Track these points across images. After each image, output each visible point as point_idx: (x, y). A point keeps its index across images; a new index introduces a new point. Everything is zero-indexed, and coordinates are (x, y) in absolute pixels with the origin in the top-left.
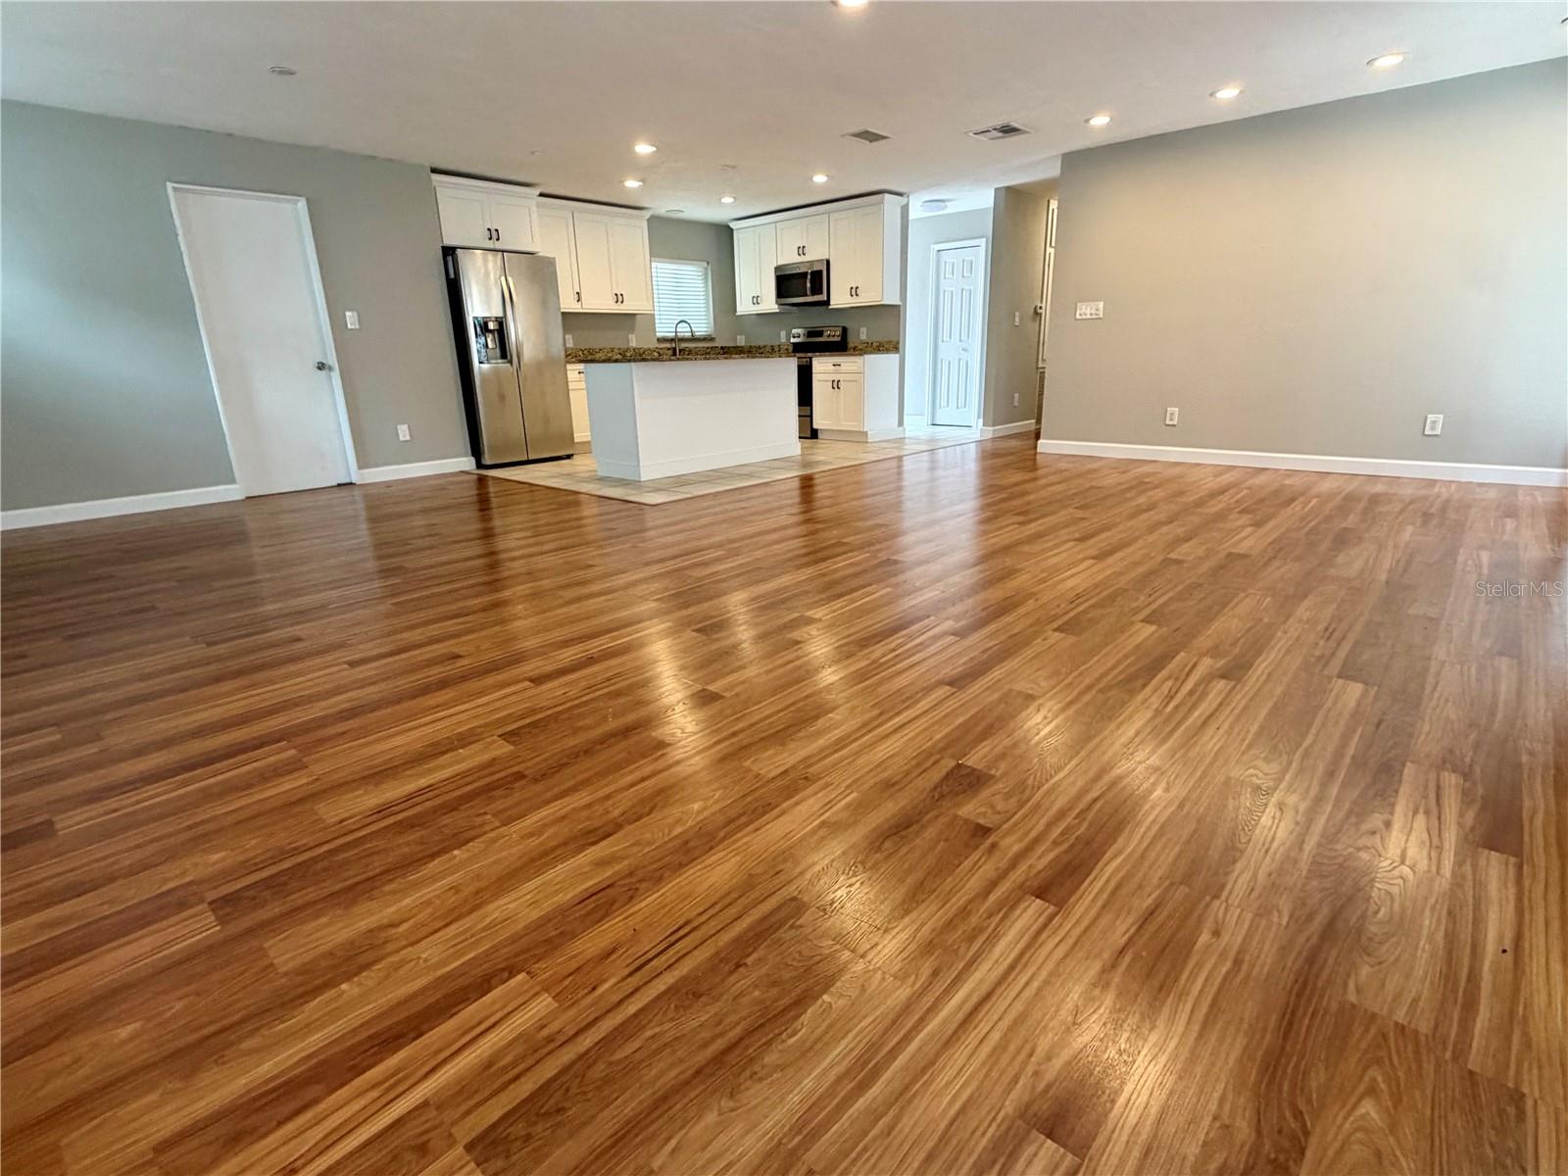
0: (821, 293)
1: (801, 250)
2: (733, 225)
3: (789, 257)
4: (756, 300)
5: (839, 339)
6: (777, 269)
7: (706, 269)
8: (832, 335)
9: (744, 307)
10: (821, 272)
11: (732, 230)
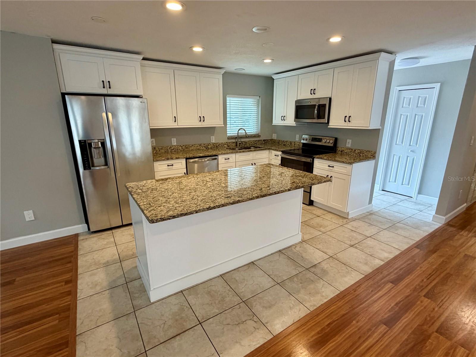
0: (324, 118)
1: (313, 91)
2: (274, 77)
3: (305, 95)
4: (283, 118)
5: (332, 145)
6: (297, 102)
7: (258, 100)
8: (328, 142)
9: (277, 121)
10: (324, 106)
11: (274, 79)
